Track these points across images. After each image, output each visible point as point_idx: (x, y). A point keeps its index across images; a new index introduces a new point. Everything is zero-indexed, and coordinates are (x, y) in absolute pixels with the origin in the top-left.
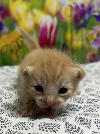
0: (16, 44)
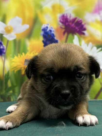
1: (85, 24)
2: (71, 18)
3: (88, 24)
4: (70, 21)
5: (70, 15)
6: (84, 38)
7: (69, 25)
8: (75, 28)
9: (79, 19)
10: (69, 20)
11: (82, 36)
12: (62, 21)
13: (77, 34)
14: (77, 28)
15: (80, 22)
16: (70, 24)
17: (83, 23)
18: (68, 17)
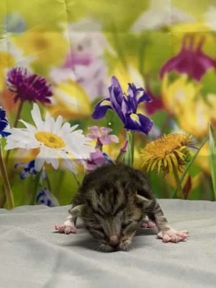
0: (173, 156)
1: (50, 85)
2: (28, 76)
3: (56, 85)
4: (26, 81)
5: (26, 70)
6: (50, 108)
7: (23, 85)
8: (34, 91)
9: (40, 78)
10: (23, 79)
11: (46, 104)
12: (12, 79)
13: (37, 101)
14: (37, 92)
15: (42, 82)
16: (26, 84)
17: (47, 84)
18: (23, 74)
